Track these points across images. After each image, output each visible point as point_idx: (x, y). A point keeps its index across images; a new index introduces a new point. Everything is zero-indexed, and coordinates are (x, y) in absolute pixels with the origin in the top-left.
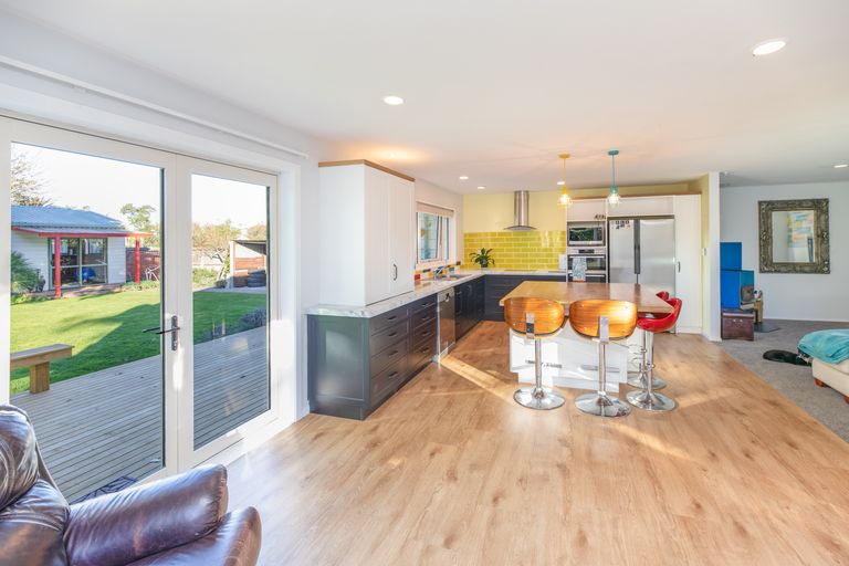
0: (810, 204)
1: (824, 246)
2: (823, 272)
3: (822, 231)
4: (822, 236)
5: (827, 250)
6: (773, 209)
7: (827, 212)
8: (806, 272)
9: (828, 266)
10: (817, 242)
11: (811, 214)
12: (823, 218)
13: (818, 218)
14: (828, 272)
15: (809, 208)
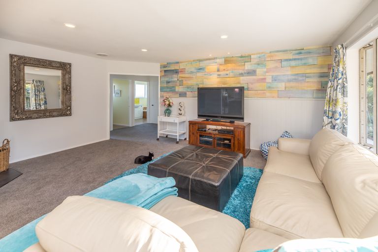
0: (58, 65)
1: (67, 96)
2: (67, 115)
3: (67, 86)
4: (67, 89)
5: (70, 99)
6: (25, 64)
7: (70, 73)
8: (54, 116)
9: (70, 110)
10: (63, 94)
11: (58, 73)
12: (67, 76)
13: (64, 75)
14: (70, 115)
15: (57, 68)
